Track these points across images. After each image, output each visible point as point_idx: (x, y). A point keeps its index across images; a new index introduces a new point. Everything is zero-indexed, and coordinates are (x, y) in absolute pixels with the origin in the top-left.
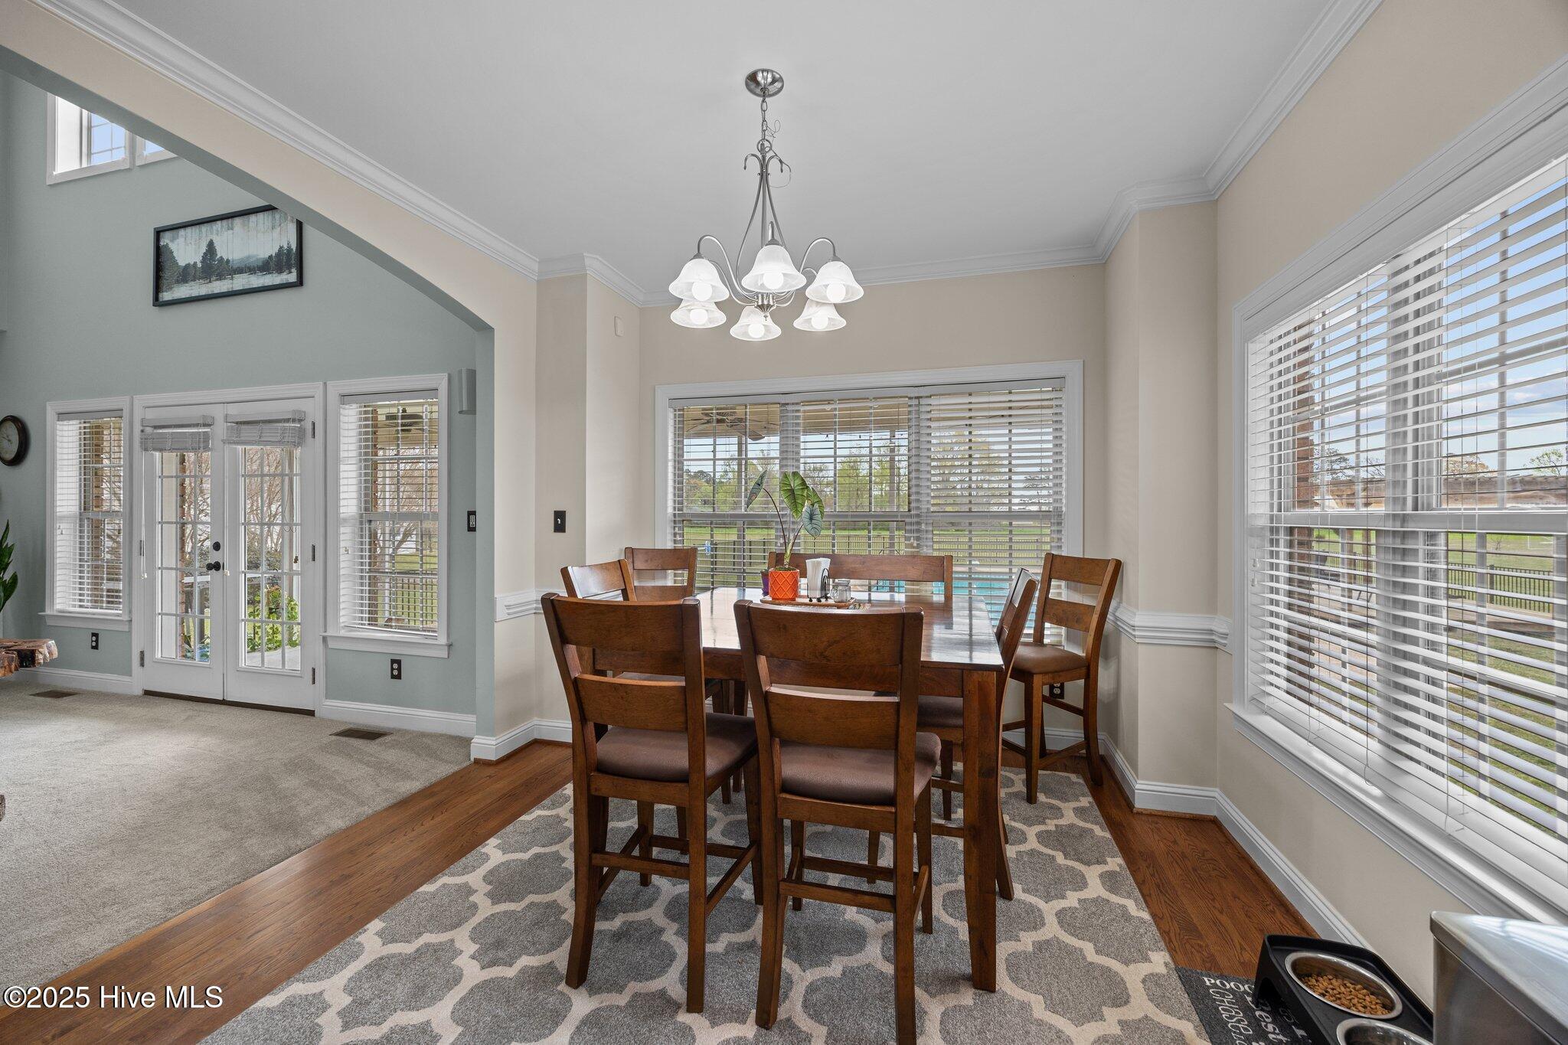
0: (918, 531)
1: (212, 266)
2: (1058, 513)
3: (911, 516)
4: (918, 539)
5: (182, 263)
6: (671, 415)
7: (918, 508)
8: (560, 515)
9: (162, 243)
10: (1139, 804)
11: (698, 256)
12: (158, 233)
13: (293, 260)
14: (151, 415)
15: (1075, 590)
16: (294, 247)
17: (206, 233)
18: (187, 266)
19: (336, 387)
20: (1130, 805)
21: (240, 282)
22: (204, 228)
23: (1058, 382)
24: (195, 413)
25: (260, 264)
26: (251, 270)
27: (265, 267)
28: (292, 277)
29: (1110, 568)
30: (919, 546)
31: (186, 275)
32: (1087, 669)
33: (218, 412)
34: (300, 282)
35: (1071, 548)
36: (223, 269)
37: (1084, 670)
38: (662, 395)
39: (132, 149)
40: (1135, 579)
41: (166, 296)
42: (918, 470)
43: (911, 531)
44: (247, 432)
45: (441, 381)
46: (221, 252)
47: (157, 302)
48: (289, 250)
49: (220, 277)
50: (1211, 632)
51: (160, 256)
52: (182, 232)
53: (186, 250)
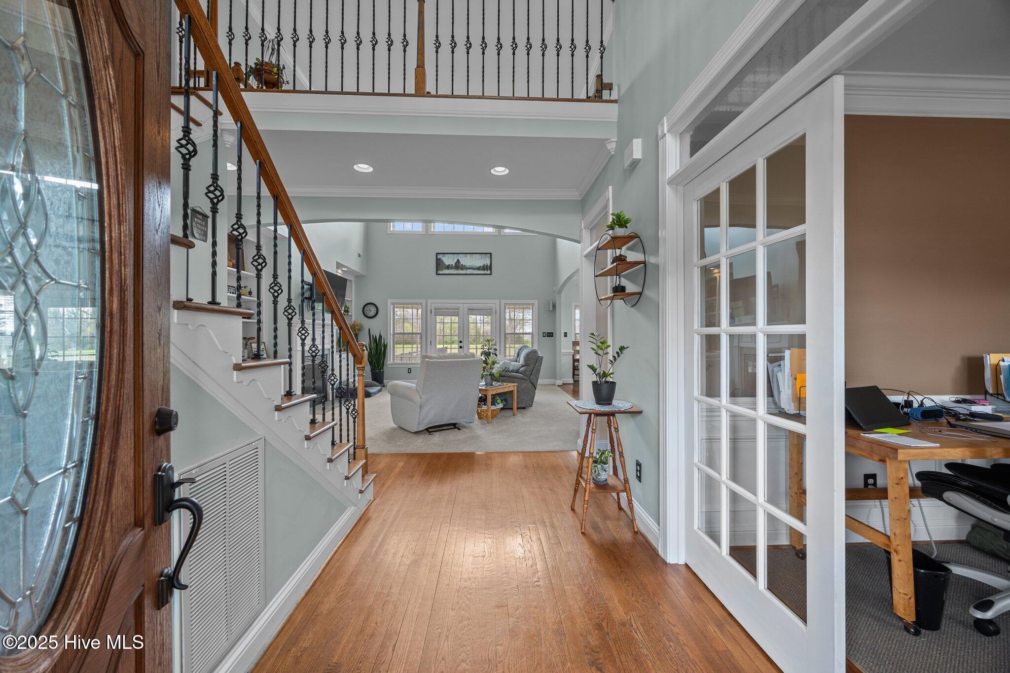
1: (458, 266)
5: (447, 264)
9: (438, 257)
12: (437, 254)
13: (488, 268)
14: (434, 305)
16: (489, 264)
17: (456, 257)
19: (503, 302)
21: (469, 272)
24: (454, 306)
25: (476, 267)
26: (474, 269)
27: (479, 269)
28: (489, 272)
31: (448, 267)
34: (491, 274)
36: (463, 268)
39: (426, 229)
41: (441, 272)
44: (473, 312)
45: (535, 302)
46: (462, 262)
47: (437, 274)
48: (487, 265)
51: (438, 261)
52: (446, 255)
53: (448, 260)
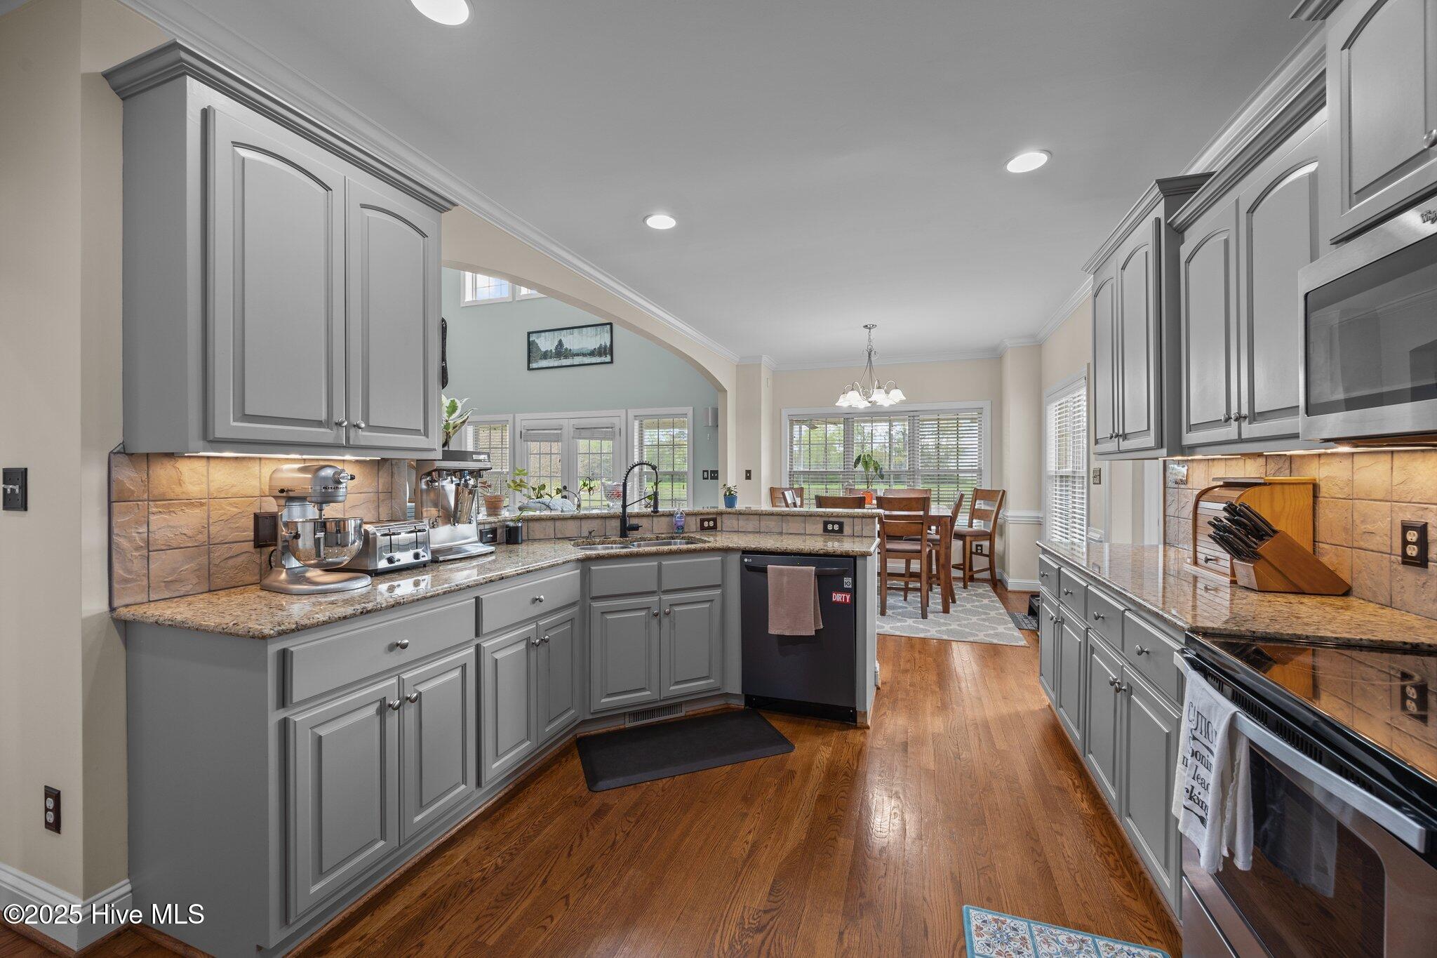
0: (913, 479)
1: (561, 352)
2: (980, 471)
3: (910, 472)
4: (914, 482)
5: (543, 349)
6: (788, 423)
7: (913, 468)
8: (748, 472)
9: (531, 339)
10: (1009, 588)
11: (853, 390)
12: (529, 334)
13: (607, 351)
14: (524, 423)
15: (988, 505)
16: (608, 344)
17: (557, 336)
18: (547, 351)
19: (631, 413)
20: (1007, 589)
21: (577, 360)
22: (556, 333)
23: (980, 411)
24: (554, 423)
25: (589, 352)
26: (584, 355)
27: (592, 354)
28: (608, 359)
29: (1001, 494)
30: (914, 486)
31: (545, 356)
32: (990, 537)
33: (565, 423)
34: (611, 362)
35: (986, 486)
36: (568, 354)
37: (989, 537)
38: (785, 413)
39: (514, 293)
40: (1011, 498)
41: (534, 365)
42: (913, 450)
43: (910, 479)
44: (584, 433)
45: (689, 411)
46: (567, 345)
47: (529, 369)
48: (606, 346)
49: (566, 357)
50: (1038, 517)
51: (531, 346)
52: (543, 334)
53: (546, 343)
